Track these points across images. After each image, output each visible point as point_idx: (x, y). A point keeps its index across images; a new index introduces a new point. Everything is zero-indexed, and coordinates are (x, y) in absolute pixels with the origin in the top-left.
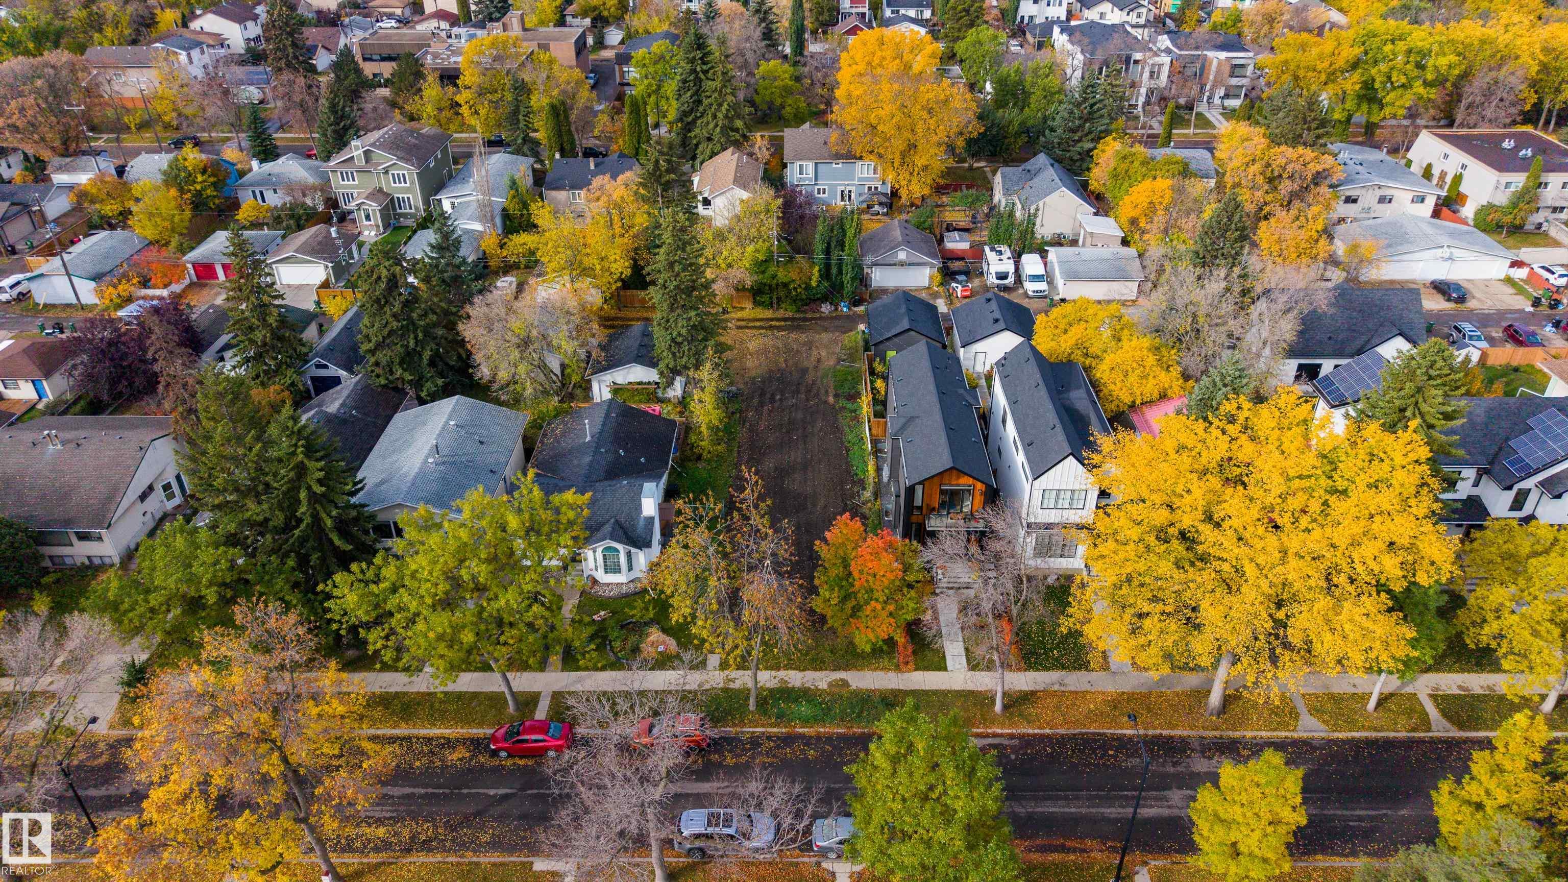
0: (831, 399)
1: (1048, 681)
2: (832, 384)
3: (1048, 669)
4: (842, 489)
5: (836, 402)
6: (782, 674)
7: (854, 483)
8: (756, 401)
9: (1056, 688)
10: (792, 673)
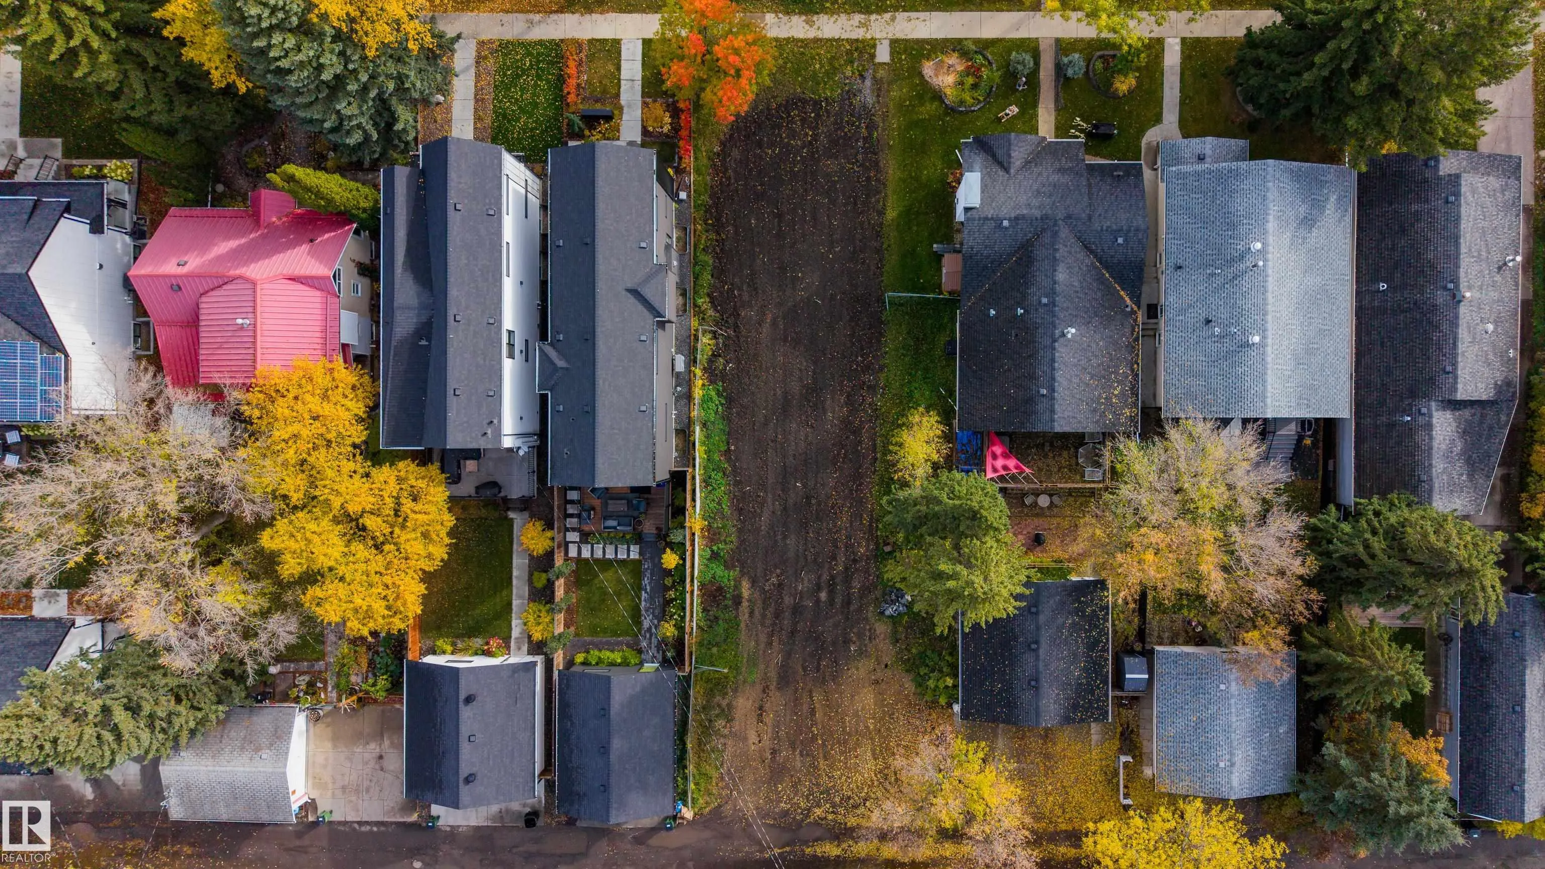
0: (745, 585)
1: (543, 26)
2: (743, 636)
3: (541, 43)
4: (738, 361)
5: (738, 583)
6: (811, 34)
7: (723, 376)
8: (856, 584)
9: (537, 17)
10: (801, 36)
